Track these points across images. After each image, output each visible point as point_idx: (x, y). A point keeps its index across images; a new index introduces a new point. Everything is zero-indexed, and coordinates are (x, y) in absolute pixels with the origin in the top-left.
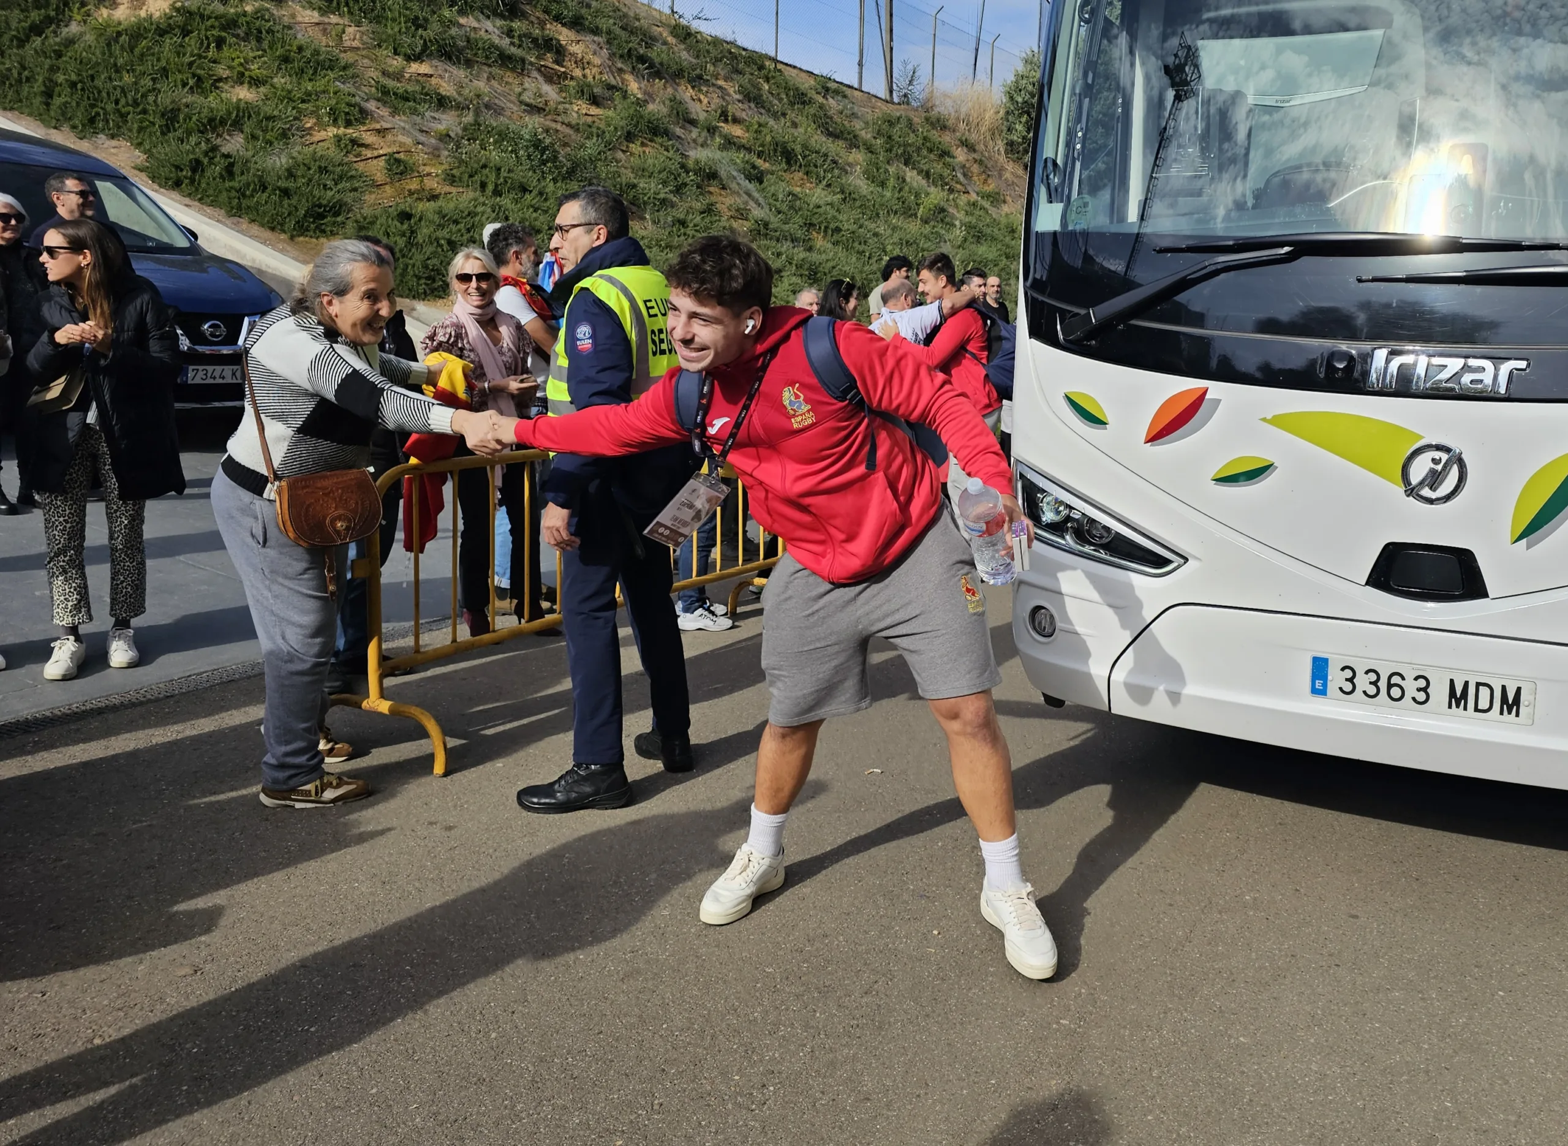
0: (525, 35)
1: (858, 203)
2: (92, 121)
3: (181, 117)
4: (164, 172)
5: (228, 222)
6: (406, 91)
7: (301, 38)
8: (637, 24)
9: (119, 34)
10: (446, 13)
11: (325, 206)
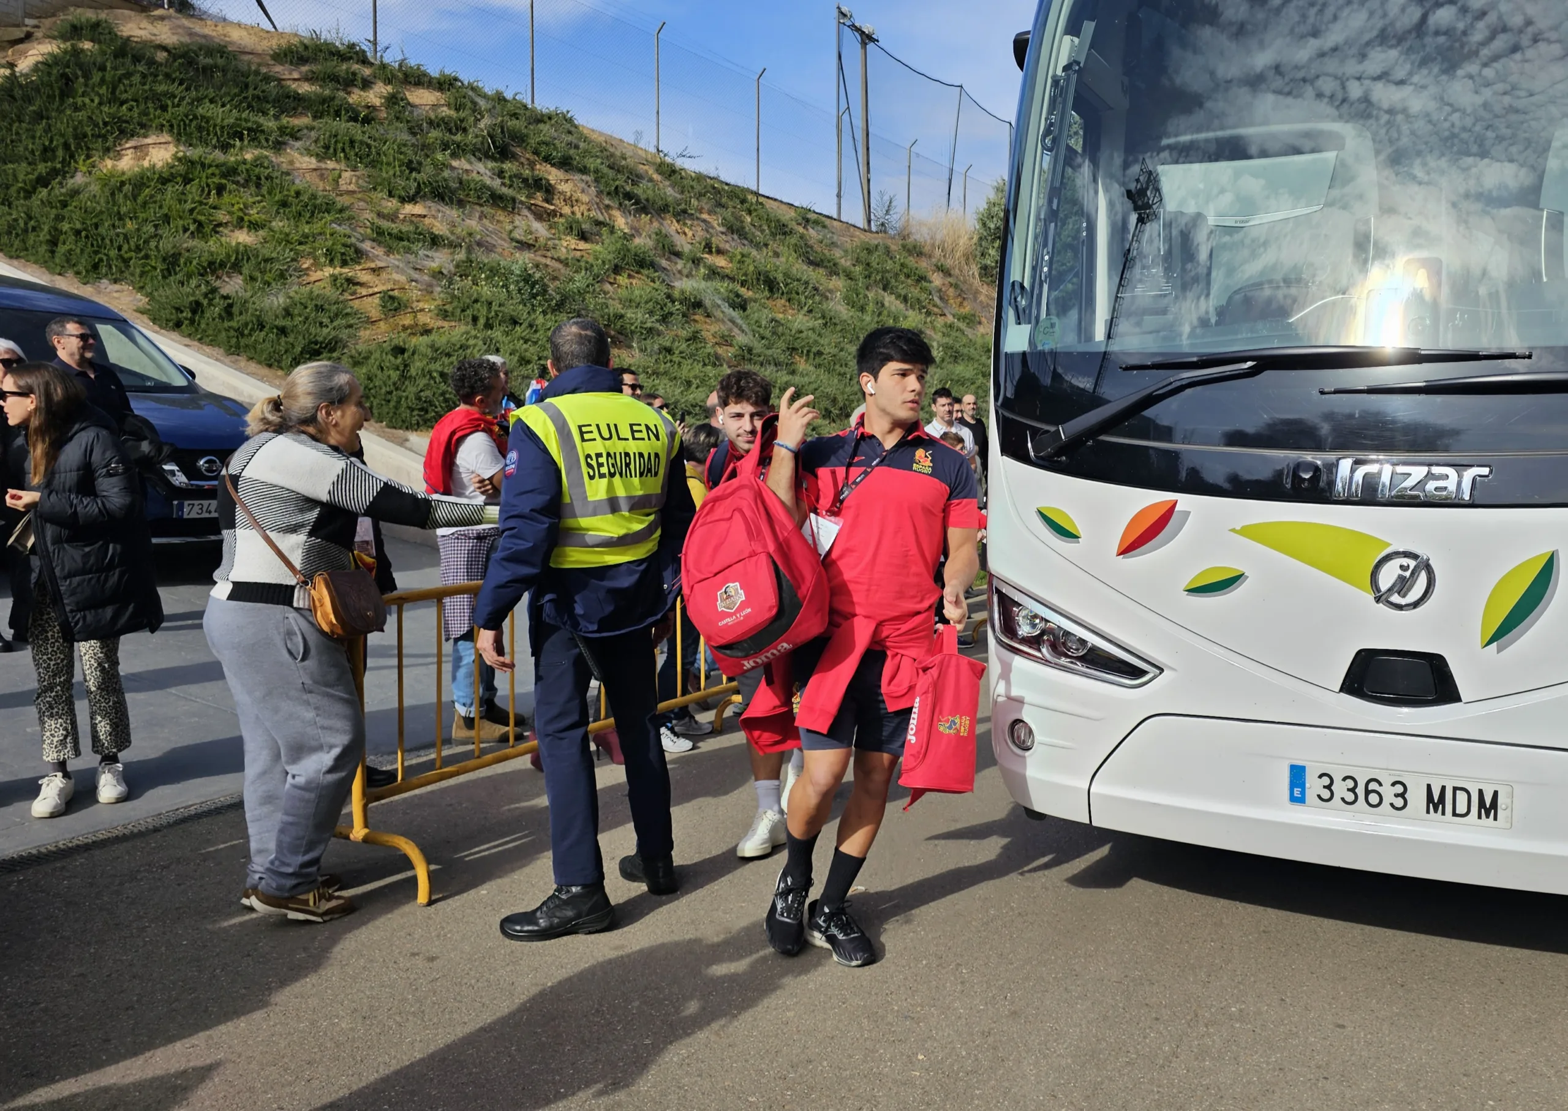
0: (515, 176)
1: (839, 328)
2: (96, 267)
3: (182, 261)
4: (165, 314)
5: (227, 360)
6: (400, 231)
7: (299, 184)
8: (624, 162)
9: (123, 183)
10: (440, 157)
11: (321, 343)
